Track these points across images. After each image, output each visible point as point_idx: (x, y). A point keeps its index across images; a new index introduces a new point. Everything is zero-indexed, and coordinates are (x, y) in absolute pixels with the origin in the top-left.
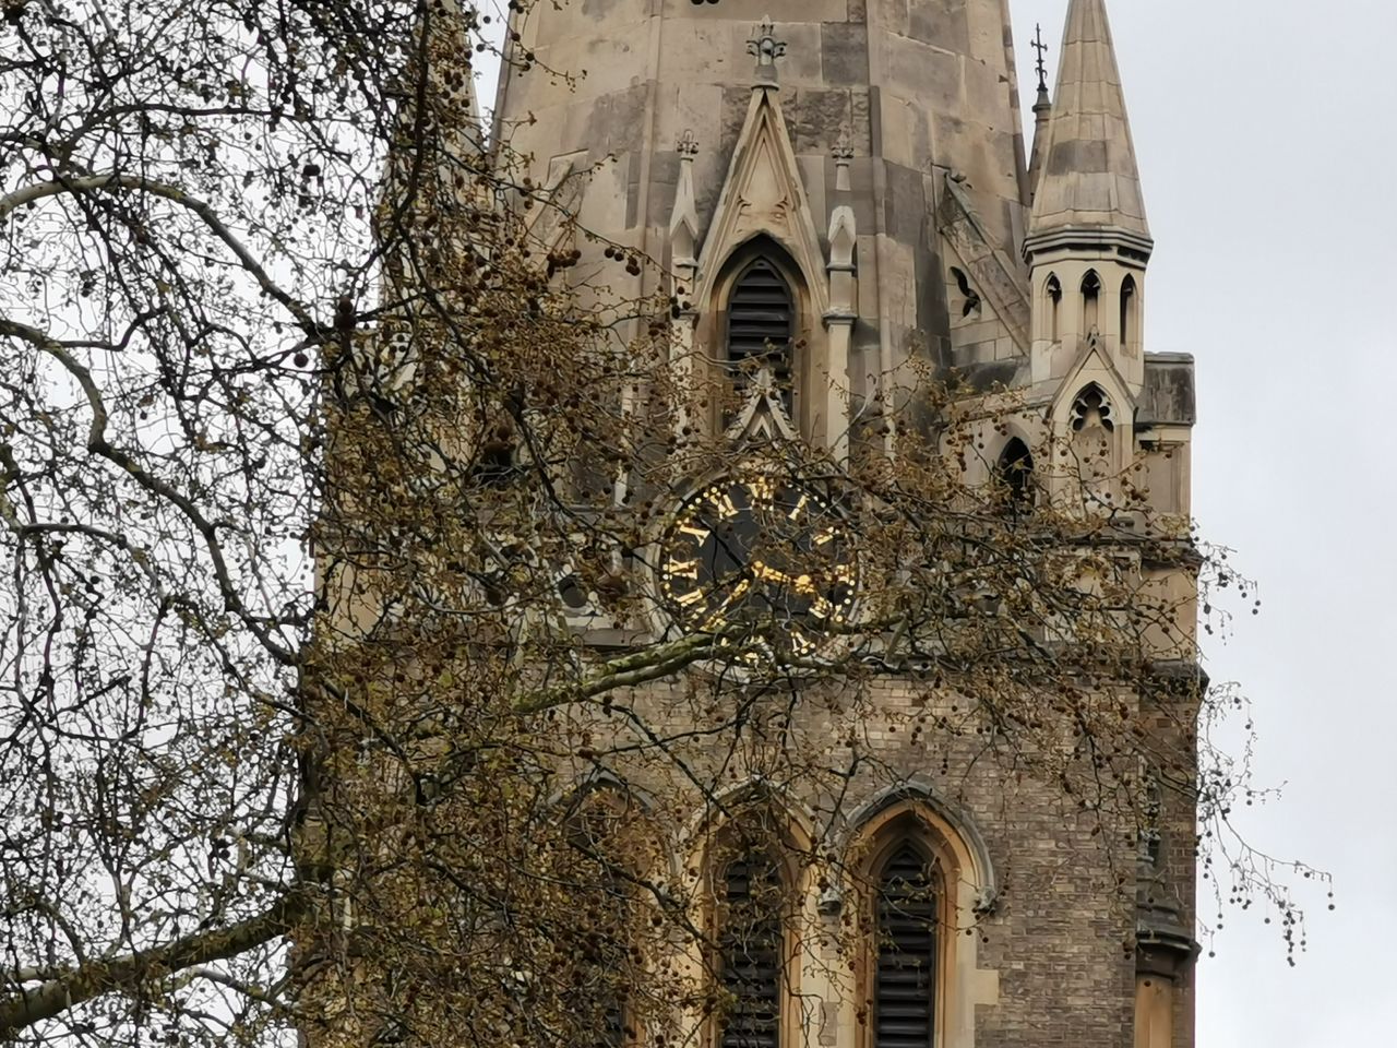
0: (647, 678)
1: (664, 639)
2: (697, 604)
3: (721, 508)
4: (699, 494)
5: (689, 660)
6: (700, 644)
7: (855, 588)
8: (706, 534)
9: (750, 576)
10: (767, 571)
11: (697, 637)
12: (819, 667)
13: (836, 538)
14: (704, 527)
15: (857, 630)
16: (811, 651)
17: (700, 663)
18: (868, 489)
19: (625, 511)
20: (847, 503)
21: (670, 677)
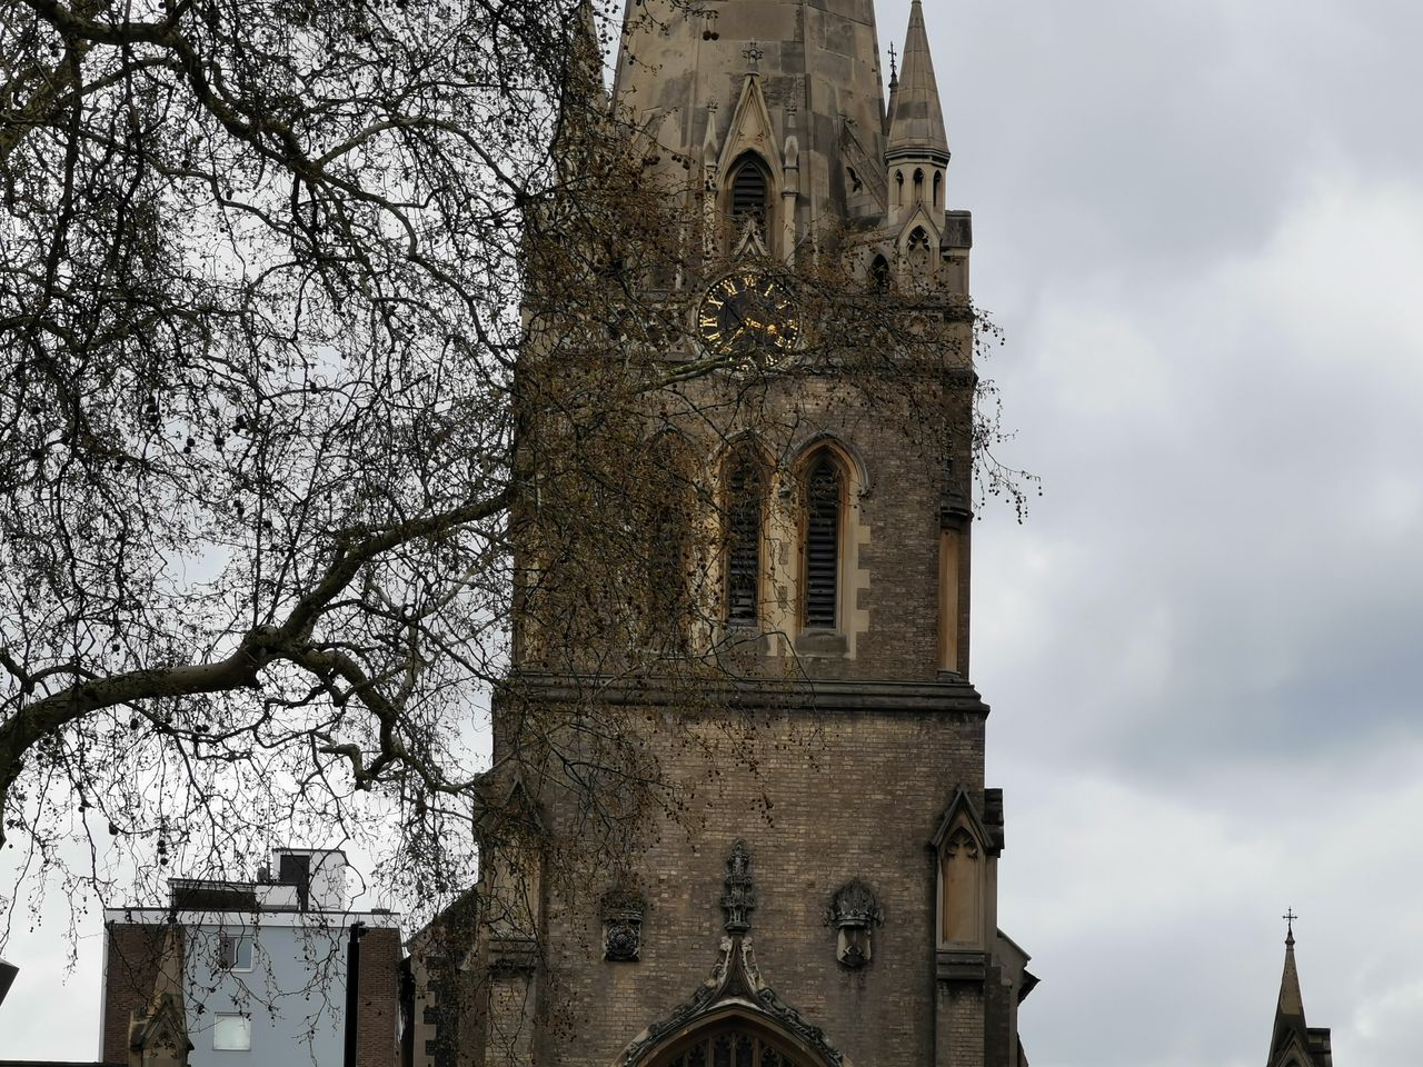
0: (691, 377)
1: (700, 358)
2: (717, 340)
3: (730, 291)
4: (718, 283)
5: (713, 368)
6: (719, 360)
7: (798, 331)
8: (721, 304)
9: (744, 325)
10: (753, 323)
11: (717, 357)
12: (780, 372)
13: (788, 306)
14: (721, 301)
15: (799, 353)
16: (775, 364)
17: (719, 370)
18: (805, 281)
19: (681, 292)
20: (794, 288)
21: (703, 377)
